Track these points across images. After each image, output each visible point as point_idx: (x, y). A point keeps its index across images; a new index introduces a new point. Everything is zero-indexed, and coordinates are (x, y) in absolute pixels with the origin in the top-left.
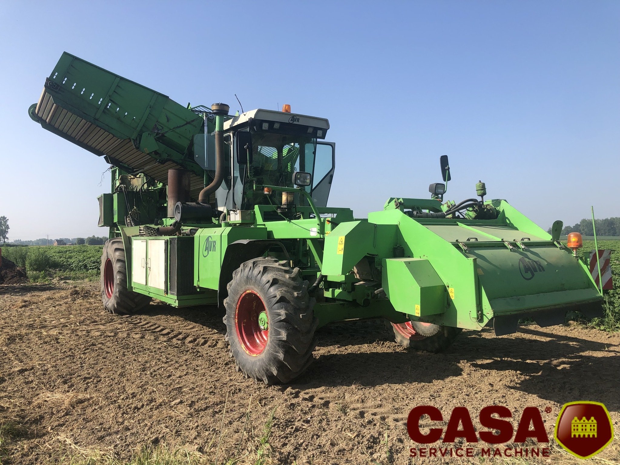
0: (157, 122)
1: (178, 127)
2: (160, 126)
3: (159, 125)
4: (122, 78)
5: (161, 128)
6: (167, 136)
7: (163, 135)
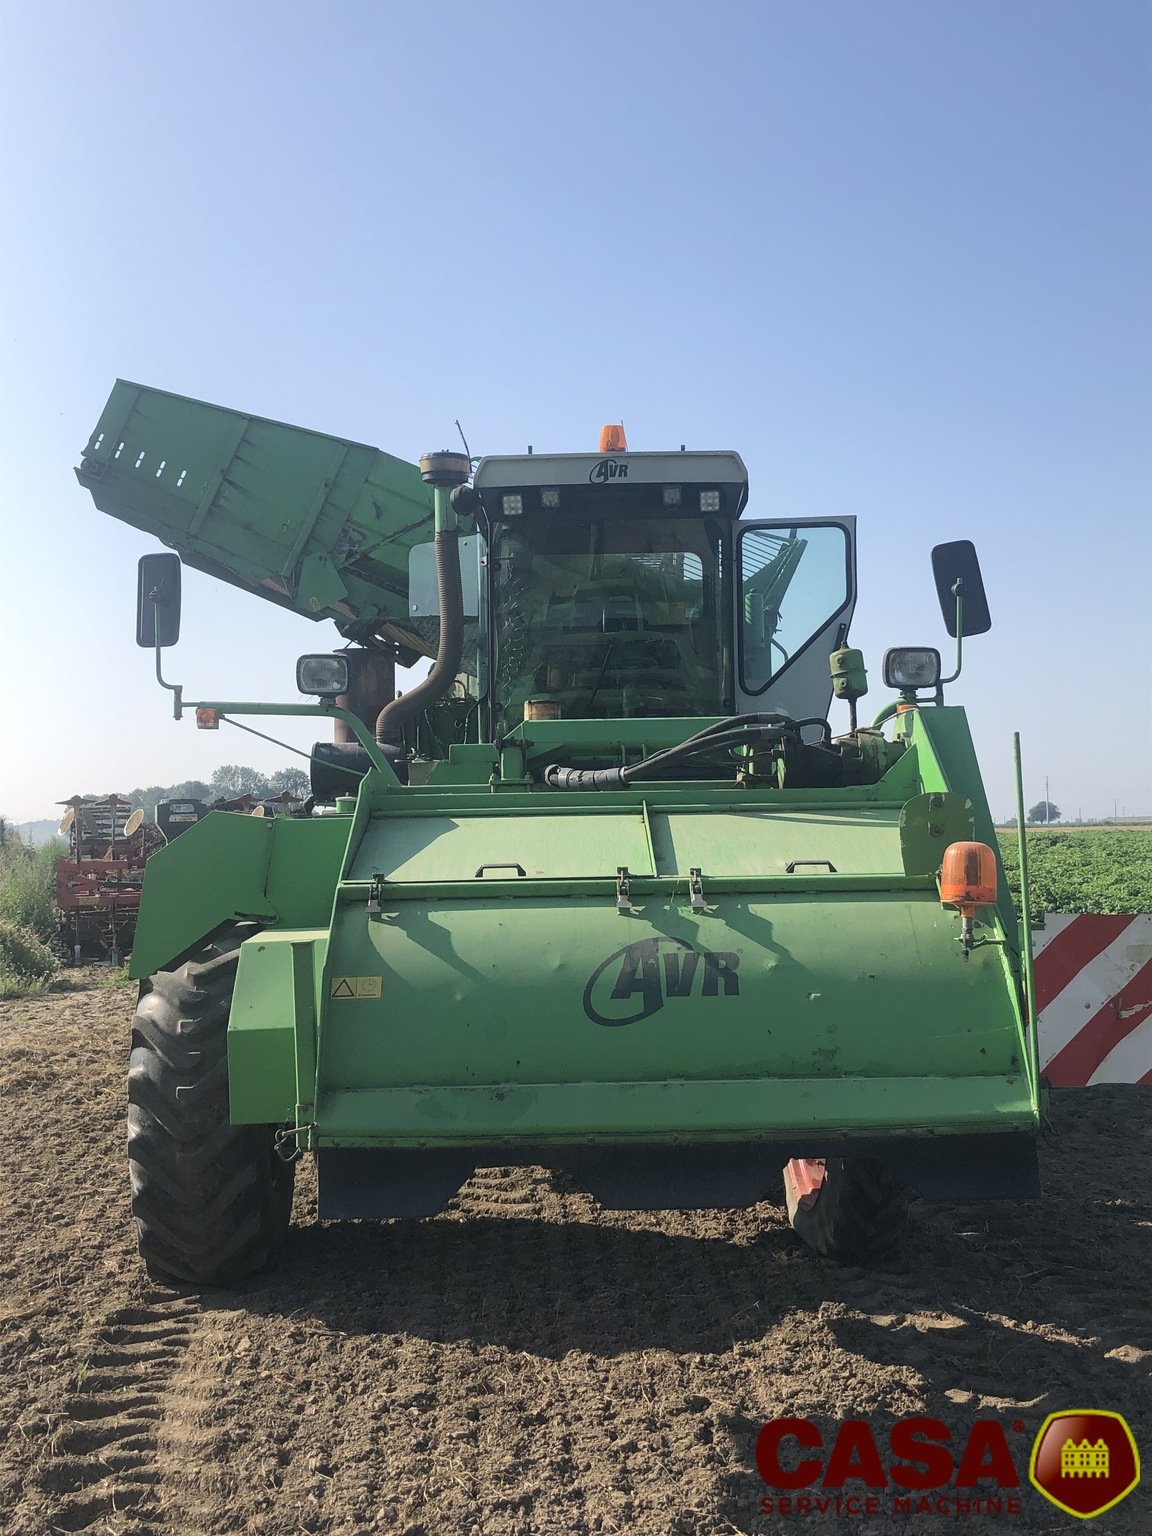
0: (348, 521)
1: (407, 529)
2: (358, 532)
3: (354, 530)
4: (253, 420)
5: (360, 538)
6: (378, 558)
7: (365, 557)
